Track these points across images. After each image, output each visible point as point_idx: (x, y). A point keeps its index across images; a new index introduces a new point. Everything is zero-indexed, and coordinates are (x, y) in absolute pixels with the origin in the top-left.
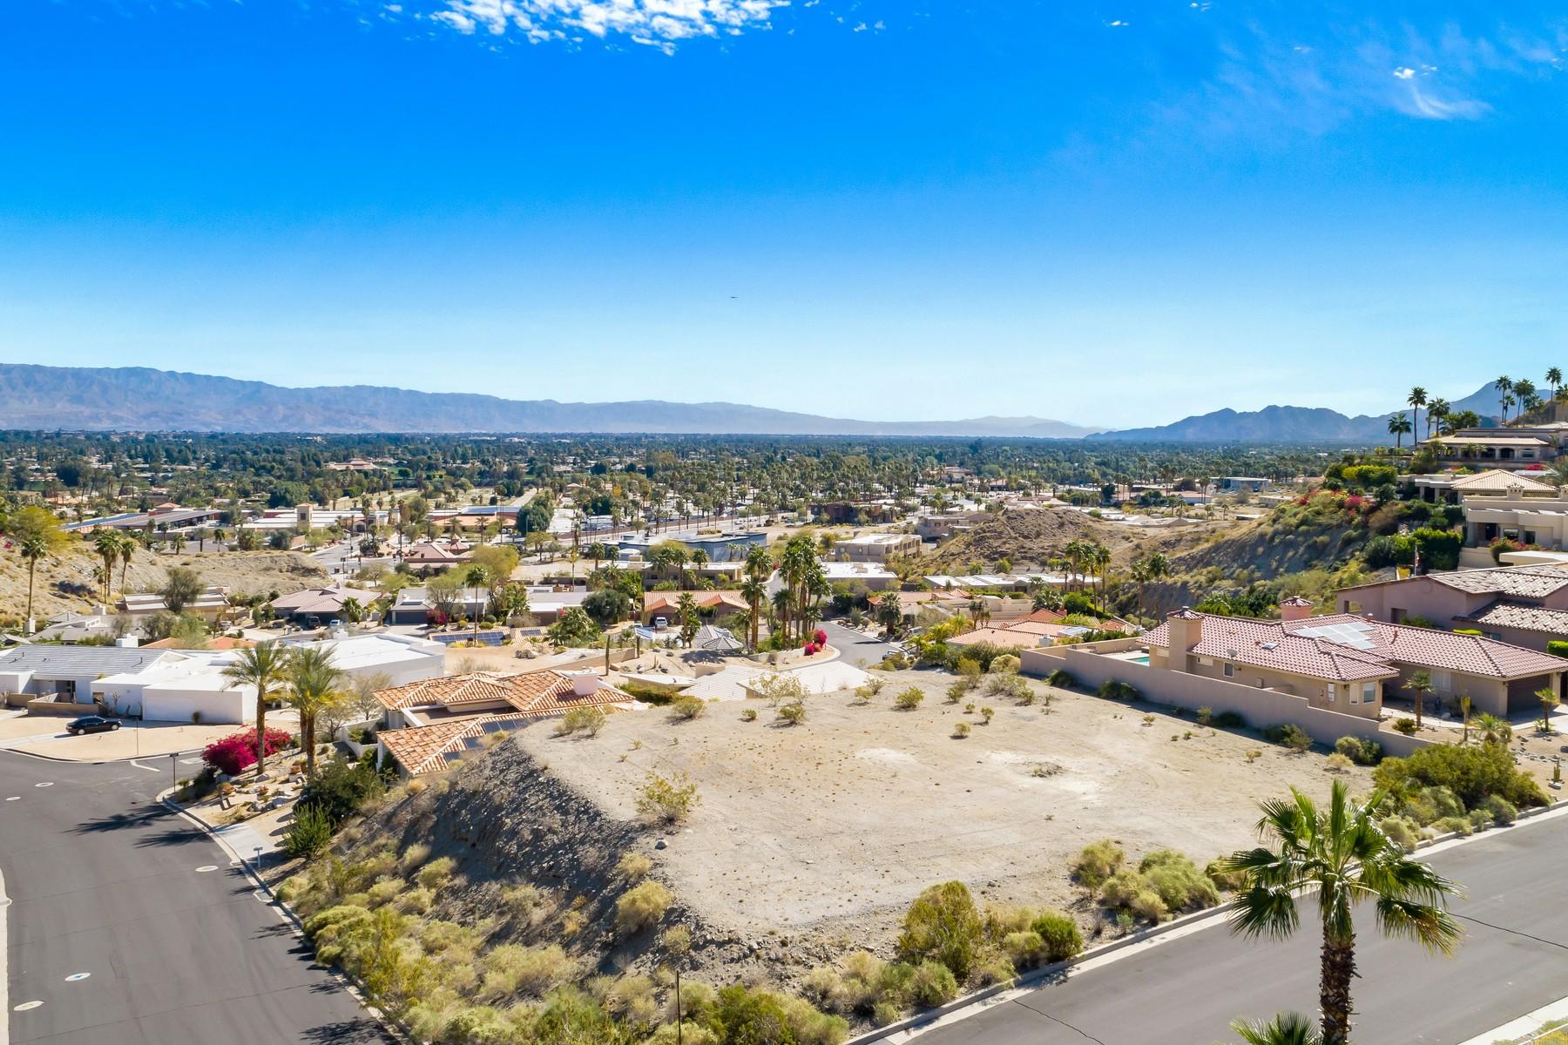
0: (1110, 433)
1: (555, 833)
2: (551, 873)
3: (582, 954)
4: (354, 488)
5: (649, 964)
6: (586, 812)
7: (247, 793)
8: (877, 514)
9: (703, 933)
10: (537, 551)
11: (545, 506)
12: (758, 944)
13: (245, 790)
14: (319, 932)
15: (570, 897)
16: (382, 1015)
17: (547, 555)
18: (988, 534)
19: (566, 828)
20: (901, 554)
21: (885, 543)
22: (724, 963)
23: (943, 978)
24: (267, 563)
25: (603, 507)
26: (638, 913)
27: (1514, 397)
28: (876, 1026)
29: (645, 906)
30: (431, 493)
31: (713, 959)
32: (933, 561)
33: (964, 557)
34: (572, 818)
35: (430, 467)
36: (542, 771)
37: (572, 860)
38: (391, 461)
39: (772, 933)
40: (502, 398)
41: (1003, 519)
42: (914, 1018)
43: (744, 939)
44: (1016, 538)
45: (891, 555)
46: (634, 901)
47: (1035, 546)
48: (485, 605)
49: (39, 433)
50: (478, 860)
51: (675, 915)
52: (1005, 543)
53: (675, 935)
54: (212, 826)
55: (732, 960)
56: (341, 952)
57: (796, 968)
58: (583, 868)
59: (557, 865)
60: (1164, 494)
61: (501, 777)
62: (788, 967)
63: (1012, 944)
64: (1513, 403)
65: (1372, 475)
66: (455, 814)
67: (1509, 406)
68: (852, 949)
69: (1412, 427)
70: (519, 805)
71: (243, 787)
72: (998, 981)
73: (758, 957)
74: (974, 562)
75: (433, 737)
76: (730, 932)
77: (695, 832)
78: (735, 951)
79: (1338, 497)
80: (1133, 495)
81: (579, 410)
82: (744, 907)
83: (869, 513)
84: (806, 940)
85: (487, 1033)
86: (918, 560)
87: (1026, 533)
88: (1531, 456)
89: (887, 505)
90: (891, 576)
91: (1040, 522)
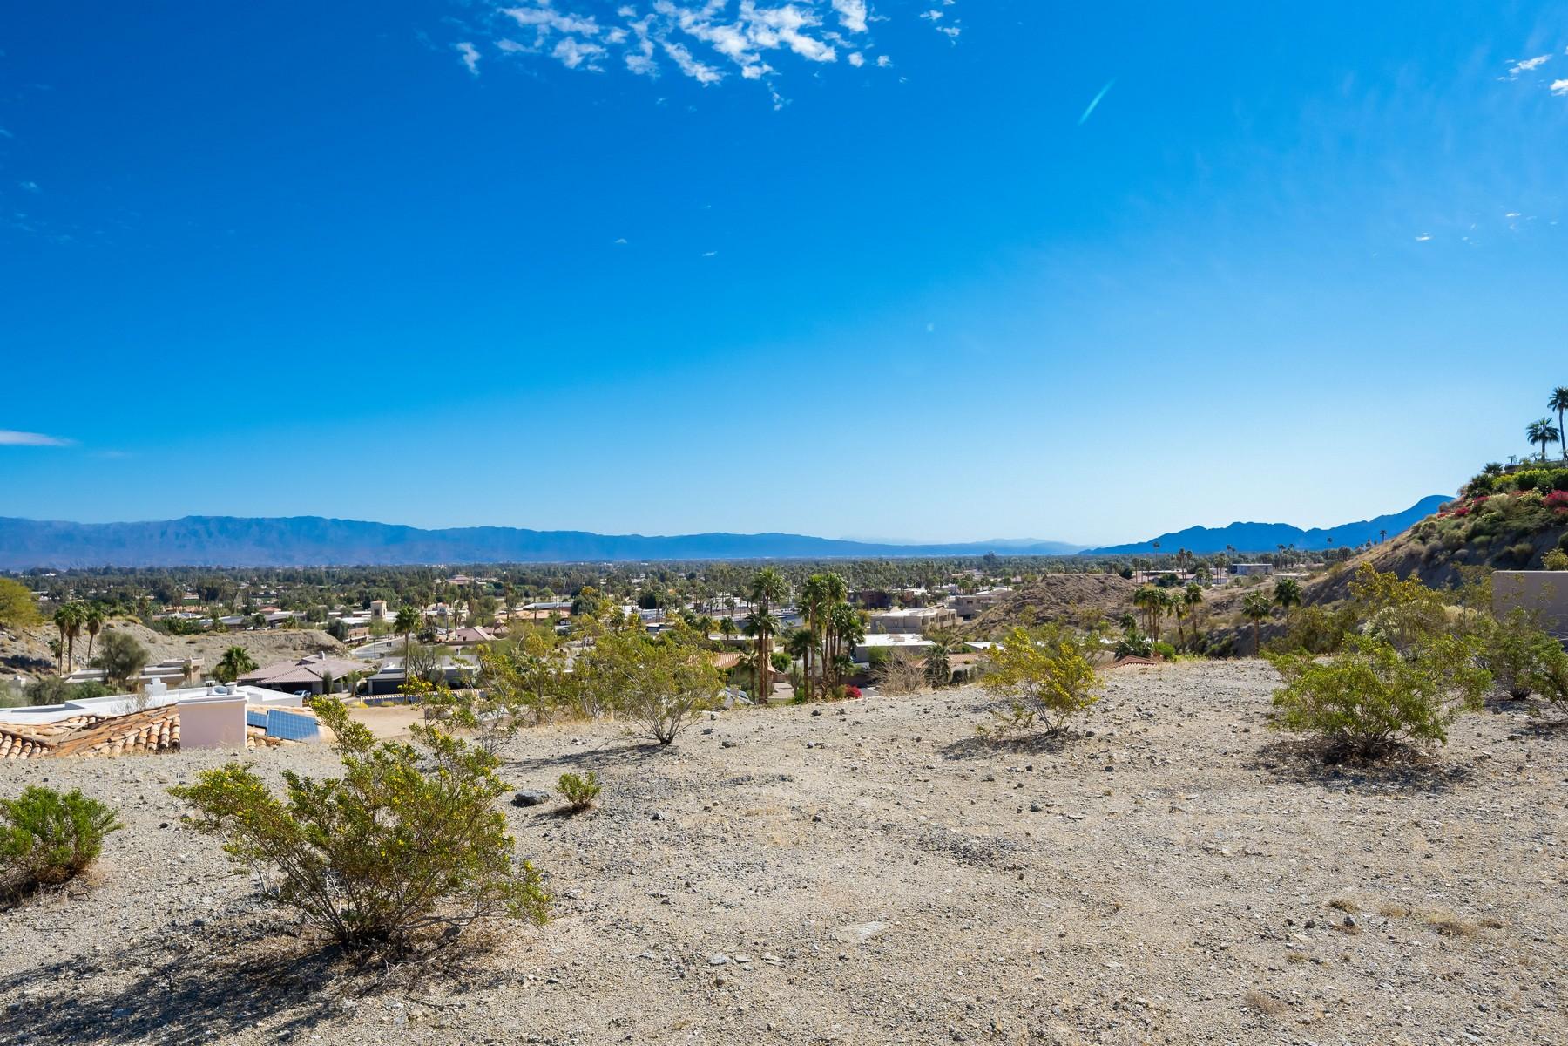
8: (909, 599)
18: (1029, 601)
20: (938, 626)
21: (921, 615)
24: (282, 641)
32: (972, 629)
33: (1004, 624)
40: (598, 534)
41: (1043, 585)
44: (1058, 604)
45: (928, 627)
47: (1079, 611)
52: (1047, 609)
60: (1180, 577)
69: (1559, 435)
80: (1153, 577)
83: (901, 598)
86: (956, 630)
87: (1068, 599)
89: (918, 592)
90: (930, 643)
91: (1081, 587)
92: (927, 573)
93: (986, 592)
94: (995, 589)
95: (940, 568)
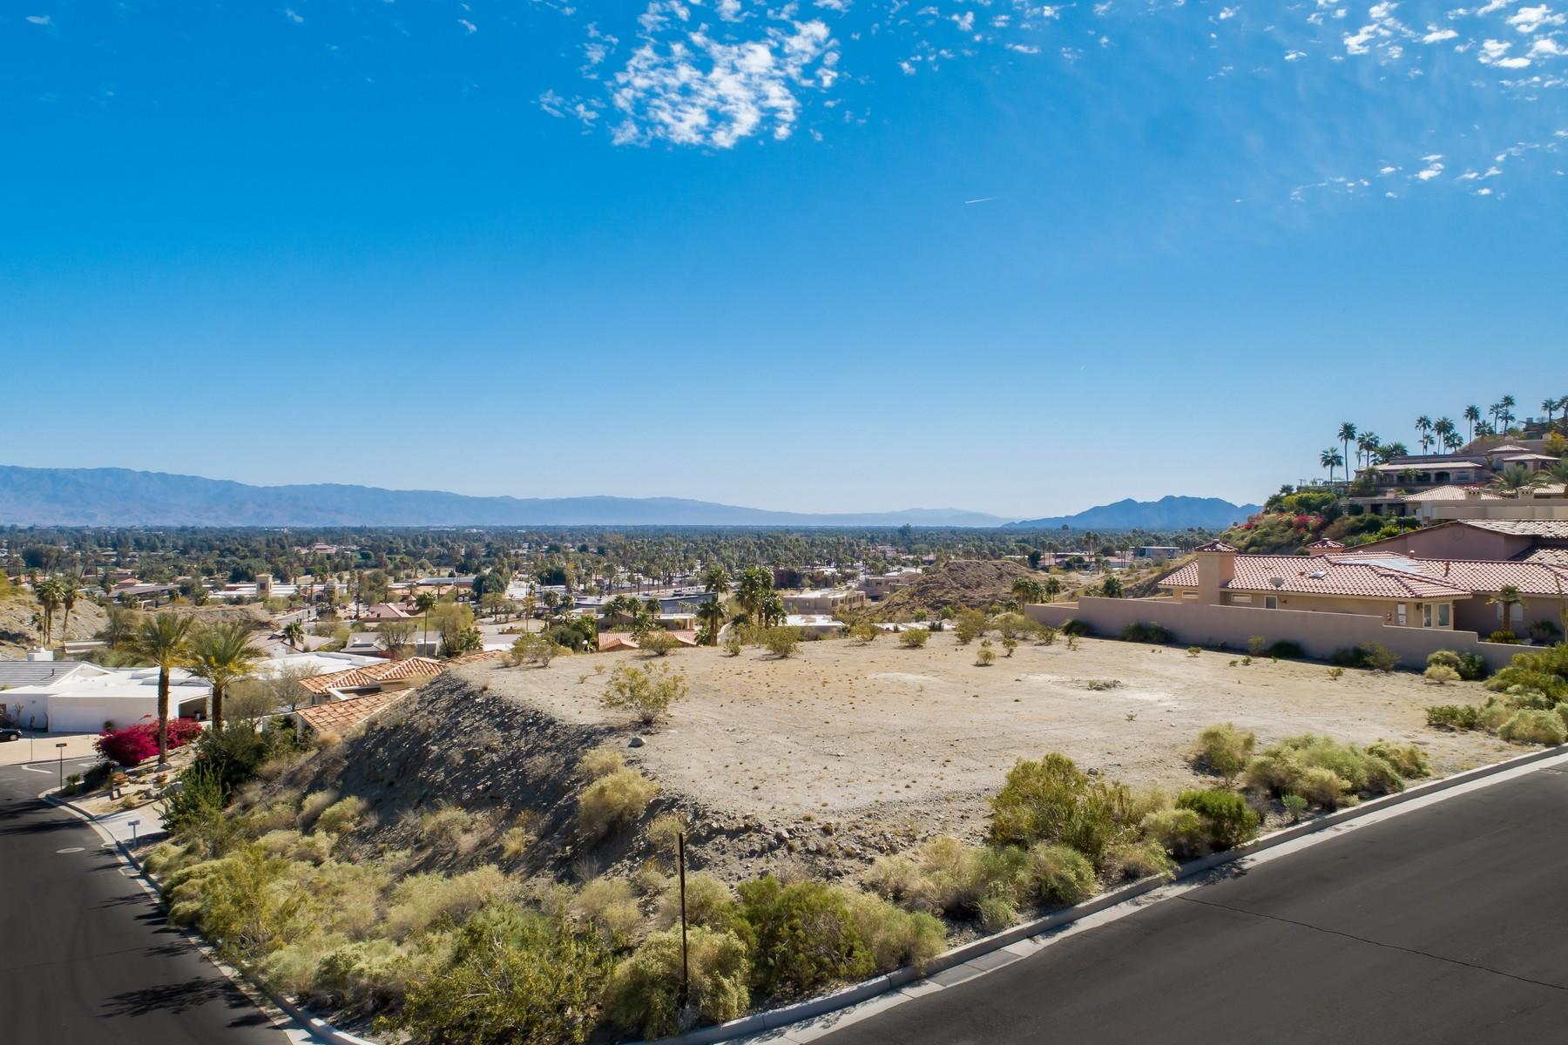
0: (1024, 522)
1: (495, 751)
2: (488, 794)
3: (529, 877)
4: (317, 567)
5: (626, 872)
6: (535, 723)
7: (143, 783)
8: (819, 579)
9: (707, 821)
10: (492, 613)
11: (501, 573)
12: (789, 831)
13: (141, 779)
14: (176, 889)
15: (511, 818)
16: (236, 973)
17: (503, 616)
18: (931, 585)
19: (509, 744)
20: (847, 608)
21: (831, 597)
22: (741, 858)
23: (1077, 865)
24: (220, 617)
25: (557, 577)
26: (607, 807)
27: (1434, 434)
28: (984, 934)
29: (617, 796)
30: (391, 570)
31: (723, 853)
32: (878, 611)
33: (909, 607)
34: (516, 733)
35: (391, 551)
36: (481, 692)
37: (518, 774)
38: (354, 547)
39: (808, 819)
41: (945, 570)
42: (1039, 921)
43: (769, 826)
44: (957, 588)
45: (838, 608)
46: (602, 790)
47: (977, 595)
48: (437, 647)
49: (13, 528)
50: (394, 799)
51: (662, 805)
52: (947, 593)
53: (667, 825)
54: (93, 814)
55: (753, 853)
56: (201, 908)
57: (848, 862)
58: (530, 781)
59: (497, 784)
60: (1087, 559)
61: (430, 708)
62: (836, 861)
63: (1156, 826)
64: (1432, 443)
65: (1312, 501)
66: (370, 754)
67: (1429, 445)
68: (924, 840)
69: (1343, 461)
70: (449, 730)
71: (139, 777)
72: (1149, 873)
73: (791, 849)
74: (918, 610)
75: (359, 707)
76: (746, 817)
77: (680, 732)
78: (756, 841)
79: (1285, 517)
80: (1058, 560)
81: (536, 505)
82: (760, 793)
83: (811, 578)
84: (857, 827)
85: (378, 971)
86: (864, 611)
87: (967, 584)
88: (1466, 478)
89: (829, 571)
90: (840, 624)
91: (980, 573)
92: (837, 550)
93: (895, 574)
94: (905, 570)
95: (851, 545)
